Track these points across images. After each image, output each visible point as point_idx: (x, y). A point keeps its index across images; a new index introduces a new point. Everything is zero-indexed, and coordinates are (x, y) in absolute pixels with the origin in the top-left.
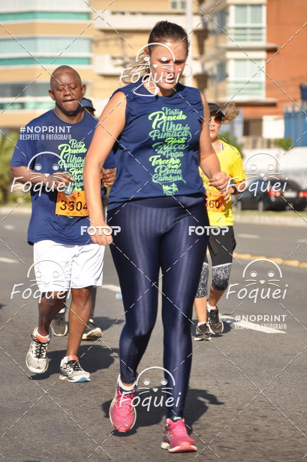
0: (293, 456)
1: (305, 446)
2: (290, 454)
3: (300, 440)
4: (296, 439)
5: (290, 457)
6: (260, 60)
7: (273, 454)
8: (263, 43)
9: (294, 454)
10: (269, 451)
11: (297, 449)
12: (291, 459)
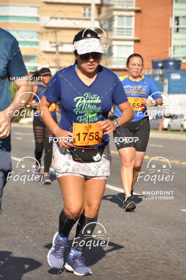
0: (142, 262)
1: (149, 256)
2: (141, 261)
3: (146, 253)
4: (144, 253)
5: (140, 262)
6: (130, 46)
7: (131, 260)
8: (133, 37)
9: (143, 261)
10: (130, 258)
11: (145, 258)
12: (142, 263)
